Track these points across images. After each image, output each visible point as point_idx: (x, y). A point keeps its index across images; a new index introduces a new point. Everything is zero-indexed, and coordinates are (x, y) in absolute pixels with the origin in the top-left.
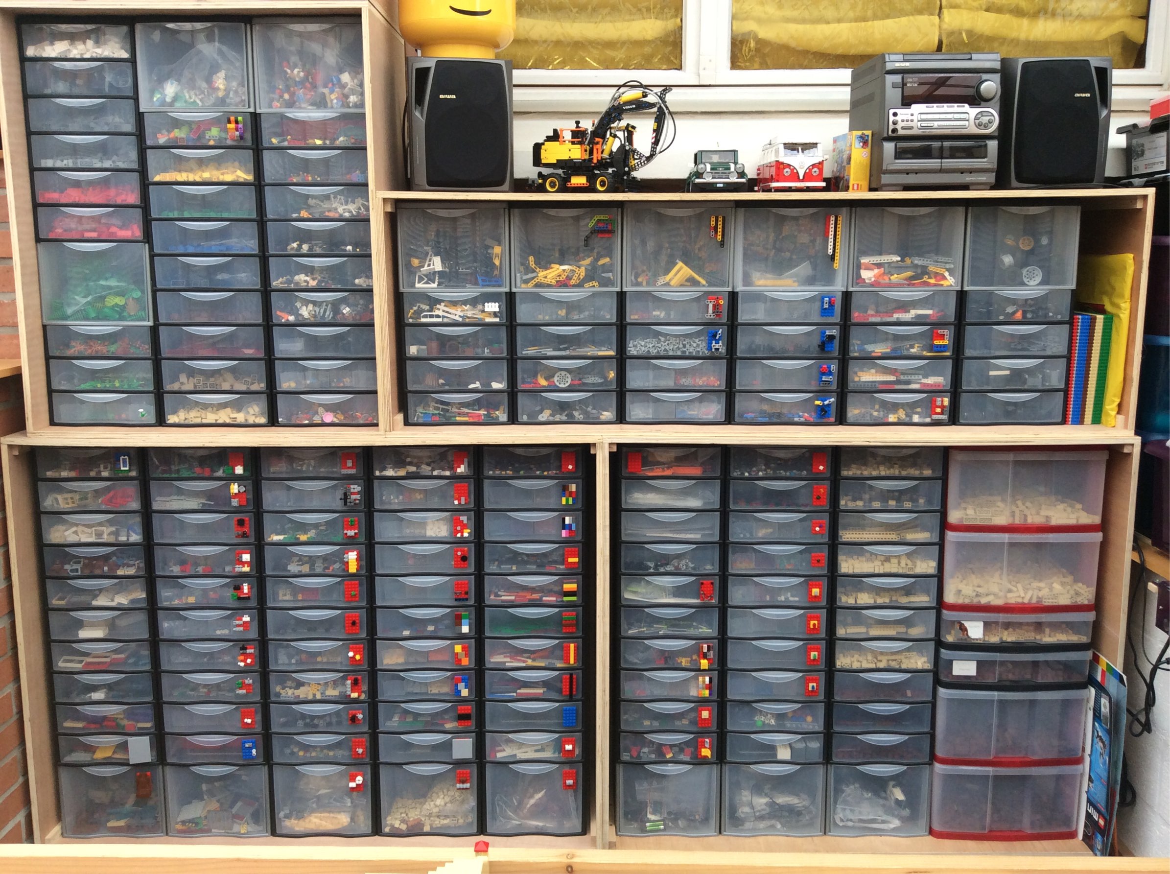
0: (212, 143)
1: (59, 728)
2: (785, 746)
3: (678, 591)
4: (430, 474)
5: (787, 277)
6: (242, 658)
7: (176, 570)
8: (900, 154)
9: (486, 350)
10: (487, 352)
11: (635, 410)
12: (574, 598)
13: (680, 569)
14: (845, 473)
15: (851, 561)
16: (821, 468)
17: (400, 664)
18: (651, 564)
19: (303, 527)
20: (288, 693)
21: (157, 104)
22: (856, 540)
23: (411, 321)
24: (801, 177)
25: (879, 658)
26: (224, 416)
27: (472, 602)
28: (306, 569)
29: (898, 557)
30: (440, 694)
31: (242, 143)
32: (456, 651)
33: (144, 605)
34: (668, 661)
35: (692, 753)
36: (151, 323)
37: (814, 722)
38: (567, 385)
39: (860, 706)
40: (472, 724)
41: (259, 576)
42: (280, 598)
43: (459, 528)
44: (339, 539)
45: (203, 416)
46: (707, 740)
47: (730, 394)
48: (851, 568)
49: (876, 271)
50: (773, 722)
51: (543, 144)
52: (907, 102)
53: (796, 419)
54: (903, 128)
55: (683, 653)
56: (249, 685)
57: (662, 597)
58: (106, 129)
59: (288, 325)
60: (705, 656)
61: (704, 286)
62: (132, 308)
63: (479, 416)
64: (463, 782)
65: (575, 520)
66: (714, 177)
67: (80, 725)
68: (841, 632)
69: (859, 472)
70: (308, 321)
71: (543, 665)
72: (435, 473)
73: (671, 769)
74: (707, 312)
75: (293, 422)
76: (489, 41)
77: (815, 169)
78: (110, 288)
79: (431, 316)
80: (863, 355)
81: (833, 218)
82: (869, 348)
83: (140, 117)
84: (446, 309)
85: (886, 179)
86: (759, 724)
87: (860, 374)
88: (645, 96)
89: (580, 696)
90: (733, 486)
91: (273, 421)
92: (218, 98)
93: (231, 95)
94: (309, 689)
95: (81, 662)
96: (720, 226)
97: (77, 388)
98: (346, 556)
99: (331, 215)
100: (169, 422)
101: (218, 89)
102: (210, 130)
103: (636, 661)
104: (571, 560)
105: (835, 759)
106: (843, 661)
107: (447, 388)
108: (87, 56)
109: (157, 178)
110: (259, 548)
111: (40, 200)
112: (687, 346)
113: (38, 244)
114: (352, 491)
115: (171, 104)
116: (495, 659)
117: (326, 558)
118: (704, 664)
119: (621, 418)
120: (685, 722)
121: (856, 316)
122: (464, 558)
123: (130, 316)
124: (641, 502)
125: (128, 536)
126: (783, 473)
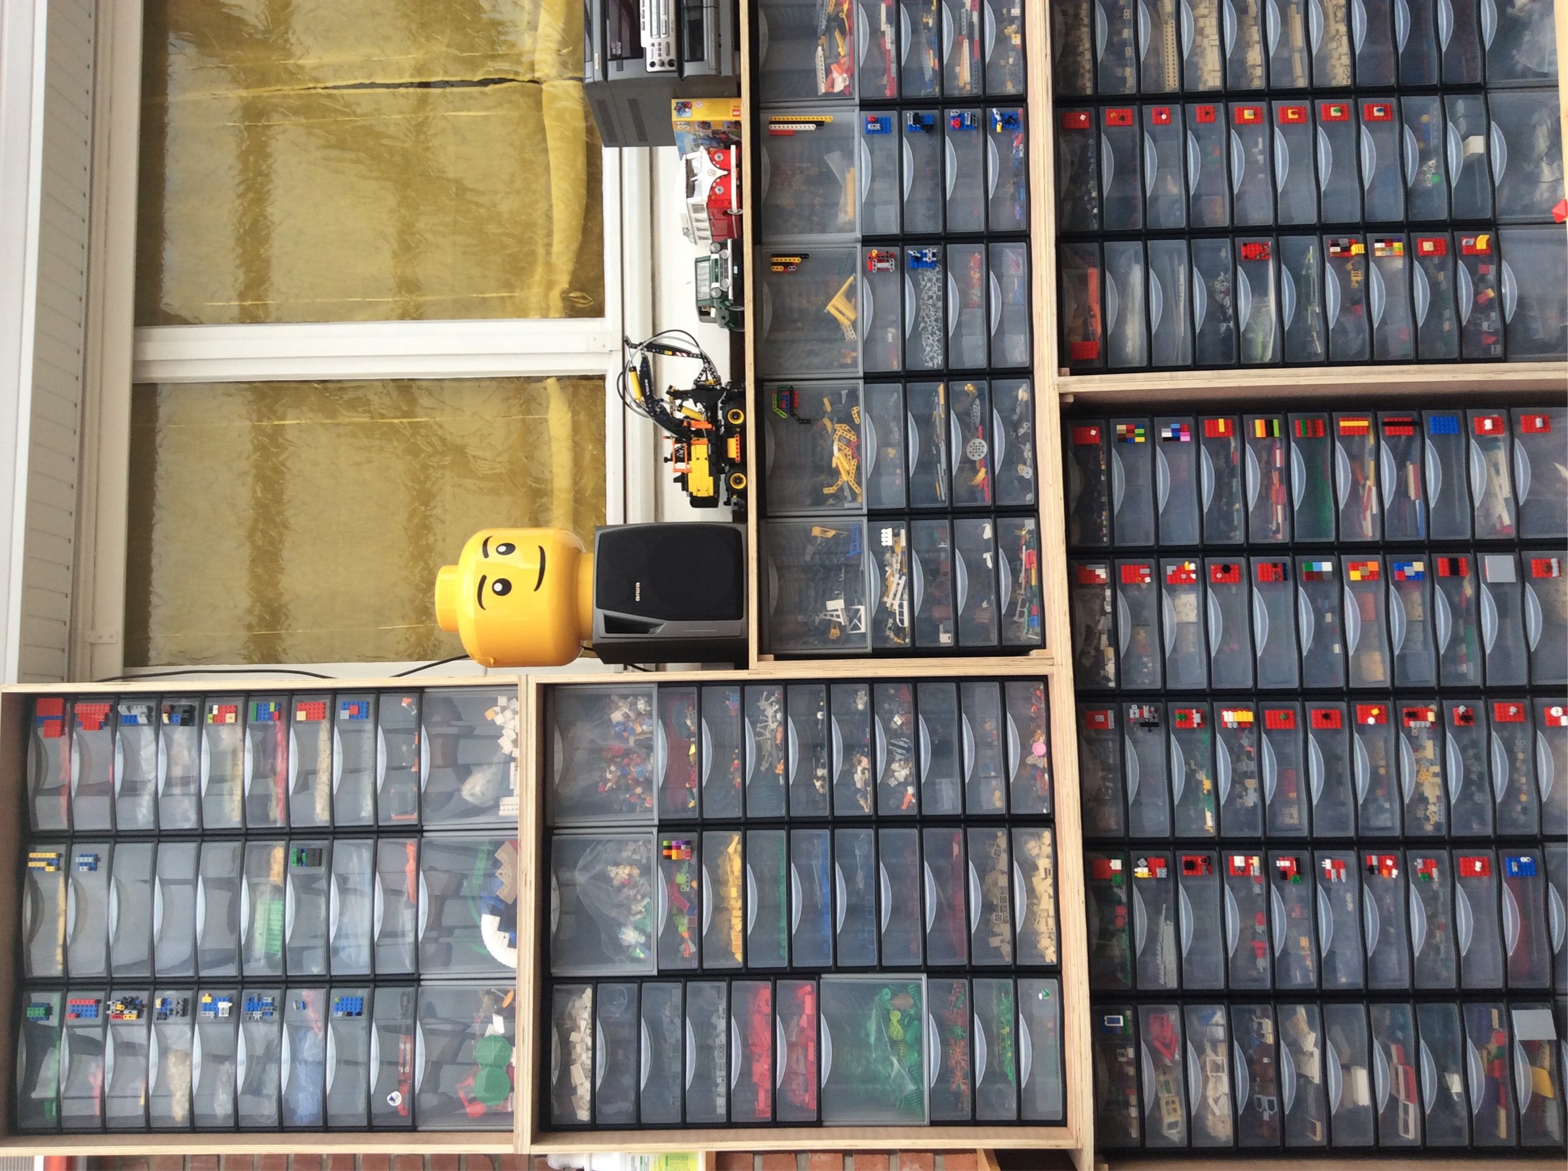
0: (695, 884)
1: (1507, 1144)
2: (1465, 147)
3: (1258, 288)
4: (1110, 616)
5: (844, 179)
6: (1385, 872)
7: (1263, 963)
8: (697, 56)
9: (942, 545)
10: (945, 545)
11: (1016, 356)
12: (1276, 423)
13: (1228, 289)
14: (1089, 92)
15: (1206, 76)
16: (1083, 117)
17: (1383, 656)
18: (1223, 327)
19: (1191, 783)
20: (1434, 813)
21: (647, 952)
22: (1176, 70)
23: (907, 640)
24: (725, 173)
25: (1333, 32)
26: (1044, 886)
27: (1288, 559)
28: (1251, 784)
29: (1196, 20)
30: (1424, 604)
31: (695, 844)
32: (1359, 578)
33: (1316, 1008)
34: (1357, 299)
35: (1485, 263)
36: (924, 977)
37: (1430, 110)
38: (984, 443)
39: (1401, 51)
40: (1465, 558)
41: (1268, 845)
42: (1296, 821)
43: (1184, 576)
44: (1205, 736)
45: (1045, 914)
46: (1464, 242)
47: (990, 237)
48: (1213, 74)
49: (835, 75)
50: (1432, 163)
51: (691, 494)
52: (638, 52)
53: (1021, 154)
54: (668, 54)
55: (1344, 278)
56: (1425, 864)
57: (1268, 312)
58: (678, 1022)
59: (919, 795)
60: (1346, 249)
61: (855, 279)
62: (904, 1001)
63: (1029, 556)
64: (1550, 568)
65: (1167, 426)
66: (727, 277)
67: (1502, 1114)
68: (1302, 83)
69: (1088, 76)
70: (914, 770)
71: (1372, 464)
72: (1108, 609)
73: (1509, 289)
74: (887, 269)
75: (1048, 794)
76: (573, 558)
77: (716, 158)
78: (879, 1031)
79: (901, 614)
80: (938, 81)
81: (773, 127)
82: (928, 75)
83: (664, 976)
84: (891, 595)
85: (727, 71)
86: (1436, 179)
87: (961, 84)
88: (634, 369)
89: (1415, 414)
90: (1111, 225)
91: (1048, 821)
92: (641, 875)
93: (637, 857)
94: (1426, 783)
95: (1406, 1108)
96: (783, 260)
97: (1014, 1084)
98: (1229, 726)
99: (779, 736)
100: (1055, 960)
101: (630, 875)
102: (679, 885)
103: (1360, 341)
104: (1222, 428)
105: (1479, 79)
106: (1341, 76)
107: (993, 597)
108: (589, 1041)
109: (739, 957)
110: (1224, 844)
111: (768, 1116)
112: (930, 293)
113: (825, 1124)
114: (1137, 716)
115: (648, 937)
116: (1368, 531)
117: (1236, 754)
118: (1357, 249)
119: (1026, 373)
120: (1441, 276)
121: (889, 93)
122: (1226, 569)
123: (915, 1005)
124: (1138, 343)
125: (1217, 1025)
126: (1092, 168)
